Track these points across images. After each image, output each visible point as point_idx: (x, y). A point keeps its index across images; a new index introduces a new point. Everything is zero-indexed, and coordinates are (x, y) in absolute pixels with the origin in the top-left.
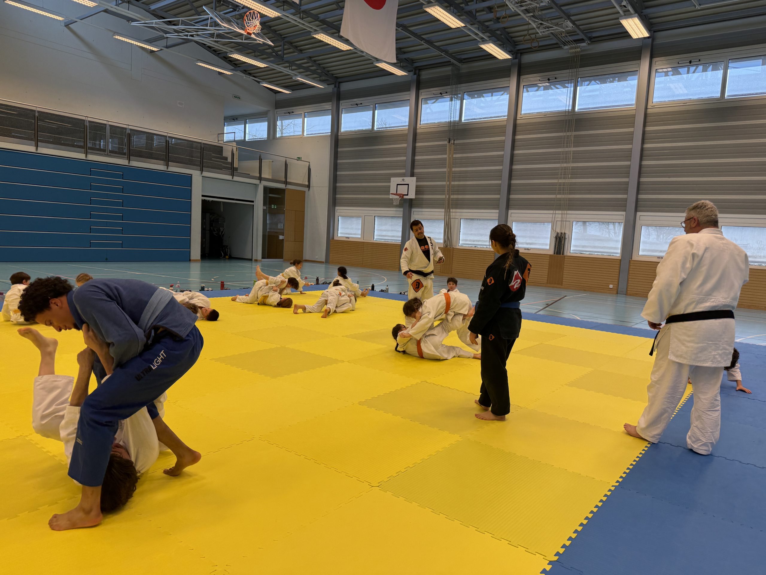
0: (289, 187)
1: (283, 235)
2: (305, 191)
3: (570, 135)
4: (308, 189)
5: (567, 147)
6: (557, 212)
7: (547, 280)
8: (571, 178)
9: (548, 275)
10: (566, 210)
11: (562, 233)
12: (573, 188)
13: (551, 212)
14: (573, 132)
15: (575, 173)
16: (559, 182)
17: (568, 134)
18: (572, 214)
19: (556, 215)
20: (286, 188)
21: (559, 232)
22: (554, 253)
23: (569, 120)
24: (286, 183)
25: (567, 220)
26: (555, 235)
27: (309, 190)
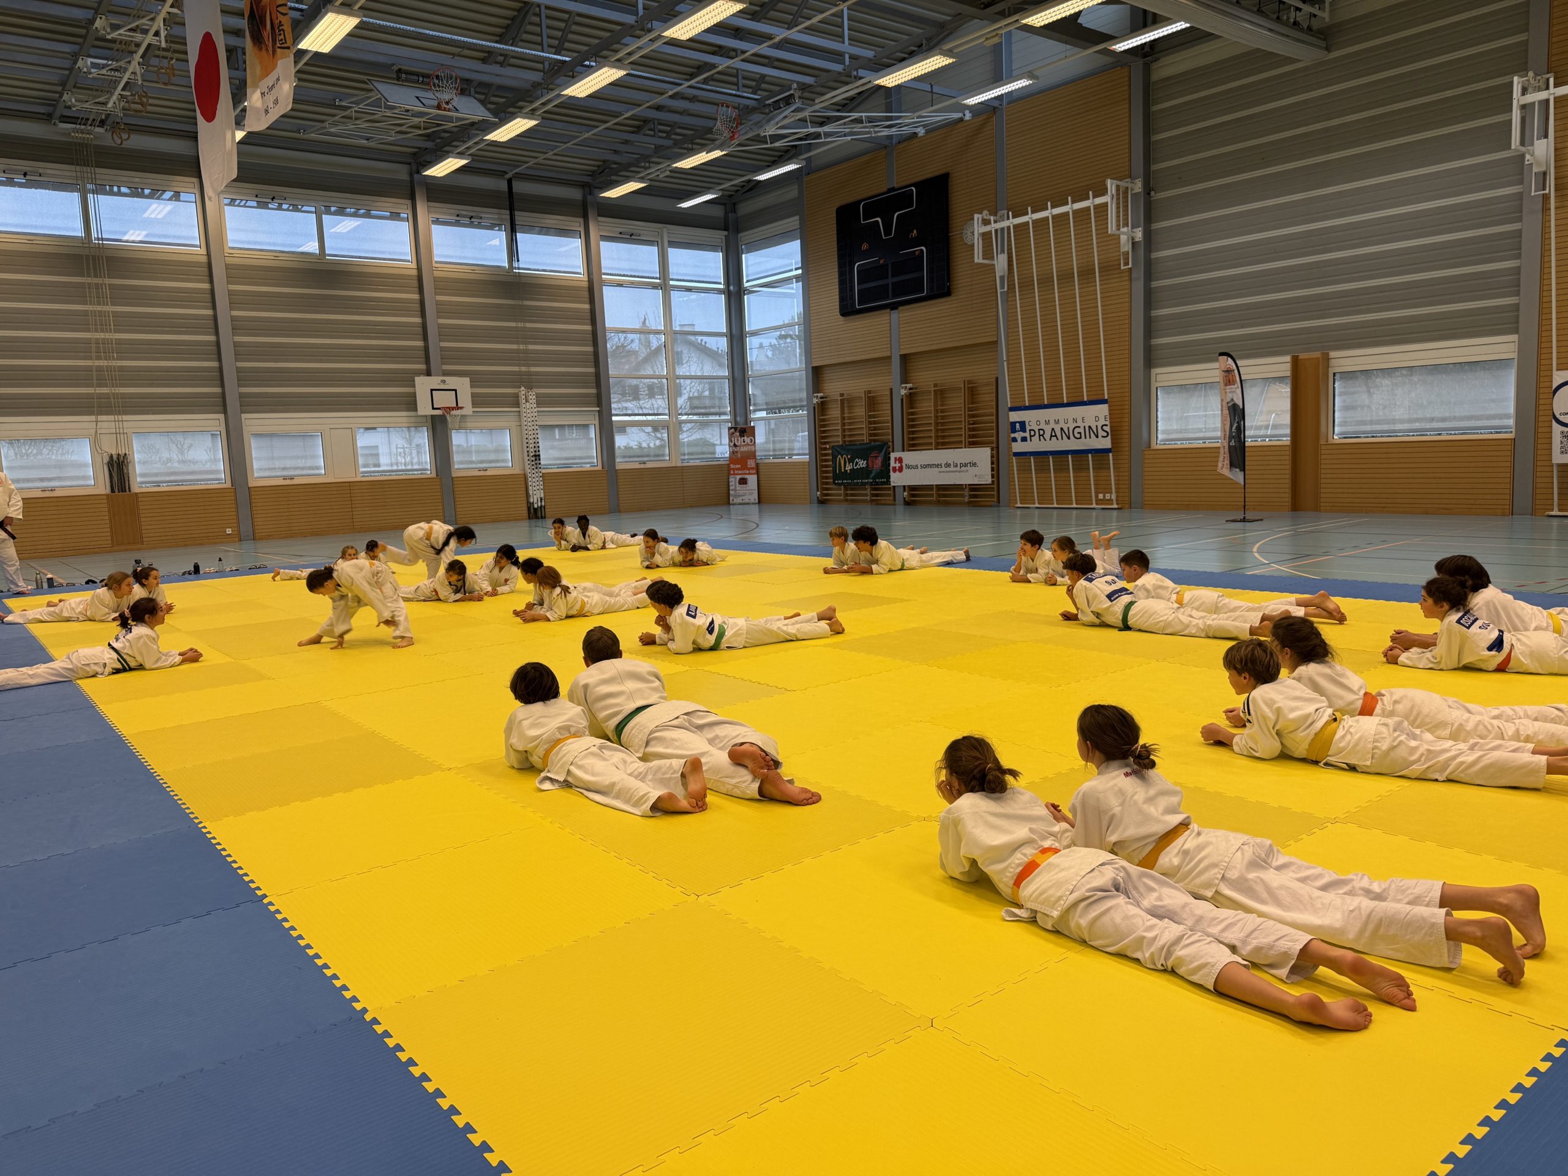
9: (111, 531)
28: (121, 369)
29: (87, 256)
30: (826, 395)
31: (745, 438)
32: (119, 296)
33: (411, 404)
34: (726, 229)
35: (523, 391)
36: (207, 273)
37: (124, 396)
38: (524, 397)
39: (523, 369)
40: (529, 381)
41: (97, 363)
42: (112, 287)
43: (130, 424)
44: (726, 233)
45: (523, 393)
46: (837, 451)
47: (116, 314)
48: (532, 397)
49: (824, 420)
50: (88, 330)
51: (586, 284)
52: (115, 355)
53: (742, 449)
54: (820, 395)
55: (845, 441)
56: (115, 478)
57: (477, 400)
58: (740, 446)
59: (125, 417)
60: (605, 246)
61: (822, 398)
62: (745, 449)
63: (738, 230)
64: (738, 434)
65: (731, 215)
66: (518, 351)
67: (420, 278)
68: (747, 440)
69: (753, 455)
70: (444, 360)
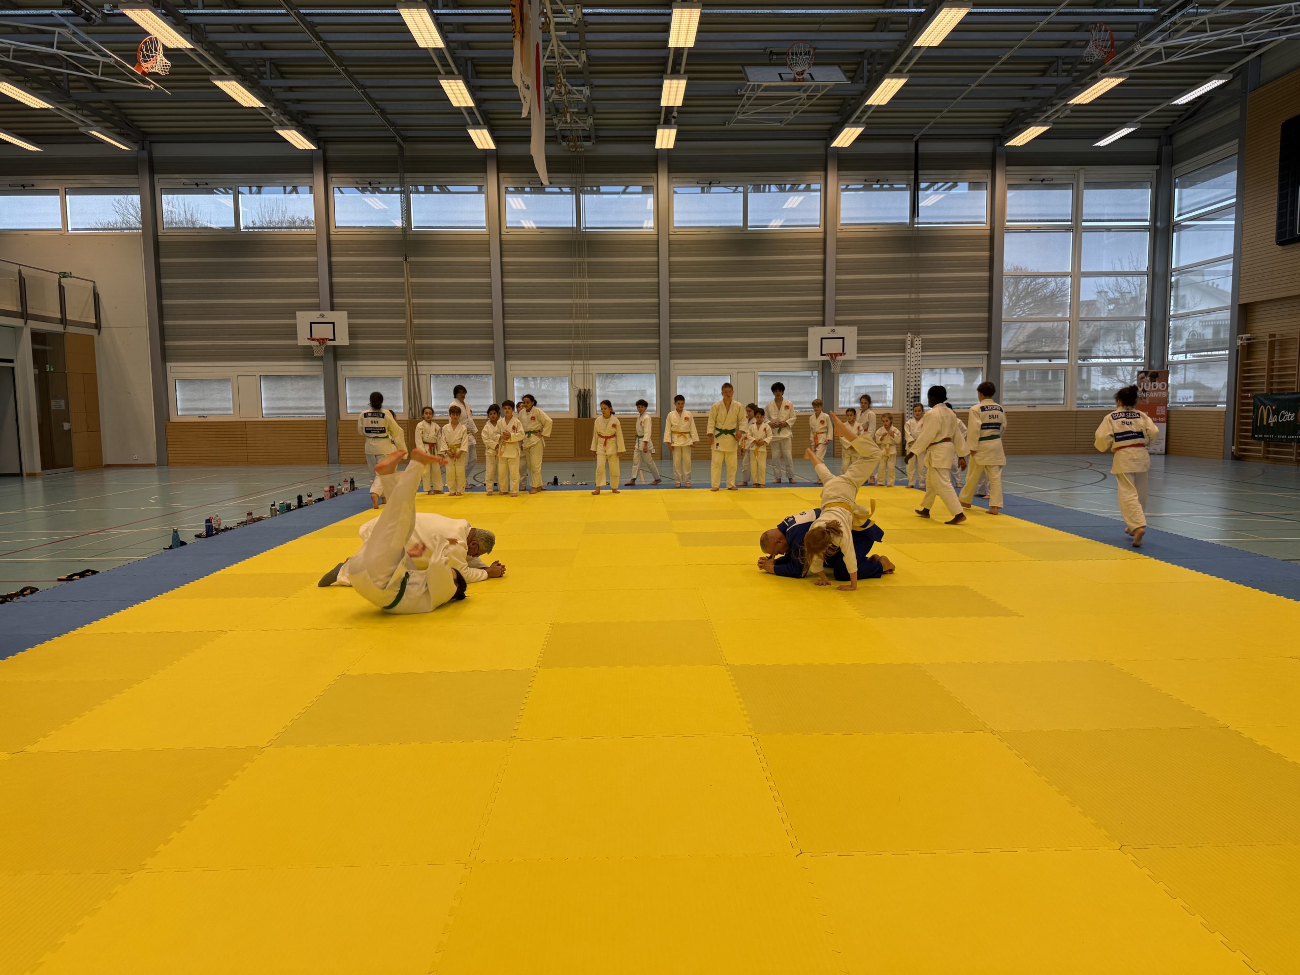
0: (71, 329)
1: (69, 422)
2: (93, 336)
3: (583, 262)
4: (97, 331)
5: (580, 278)
6: (576, 362)
7: (575, 452)
8: (590, 318)
9: (575, 446)
10: (588, 360)
11: (585, 390)
12: (594, 332)
13: (569, 362)
14: (586, 258)
15: (594, 311)
16: (575, 322)
17: (580, 260)
18: (597, 366)
19: (574, 366)
20: (66, 331)
21: (582, 388)
22: (579, 417)
23: (579, 241)
24: (63, 321)
25: (591, 372)
26: (577, 393)
27: (99, 334)
28: (592, 325)
29: (575, 241)
30: (1254, 336)
31: (1157, 383)
32: (594, 270)
33: (802, 350)
34: (1158, 163)
35: (909, 337)
36: (656, 250)
37: (591, 346)
38: (909, 343)
39: (912, 316)
40: (916, 328)
41: (576, 321)
42: (589, 264)
43: (595, 367)
44: (1158, 167)
45: (909, 339)
46: (1258, 401)
47: (590, 284)
48: (918, 342)
49: (1249, 365)
50: (571, 297)
51: (988, 233)
52: (588, 315)
53: (1152, 395)
54: (1248, 336)
55: (1271, 390)
56: (581, 407)
57: (862, 347)
58: (1149, 392)
59: (591, 362)
60: (1011, 195)
61: (1248, 339)
62: (1156, 395)
63: (1172, 162)
64: (1148, 378)
65: (1166, 149)
66: (910, 300)
67: (825, 239)
68: (1159, 385)
69: (1165, 401)
70: (838, 312)
